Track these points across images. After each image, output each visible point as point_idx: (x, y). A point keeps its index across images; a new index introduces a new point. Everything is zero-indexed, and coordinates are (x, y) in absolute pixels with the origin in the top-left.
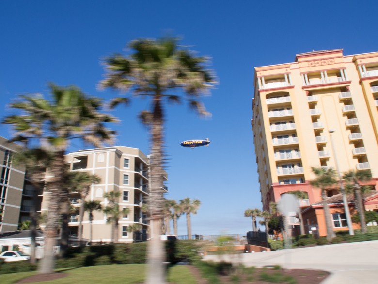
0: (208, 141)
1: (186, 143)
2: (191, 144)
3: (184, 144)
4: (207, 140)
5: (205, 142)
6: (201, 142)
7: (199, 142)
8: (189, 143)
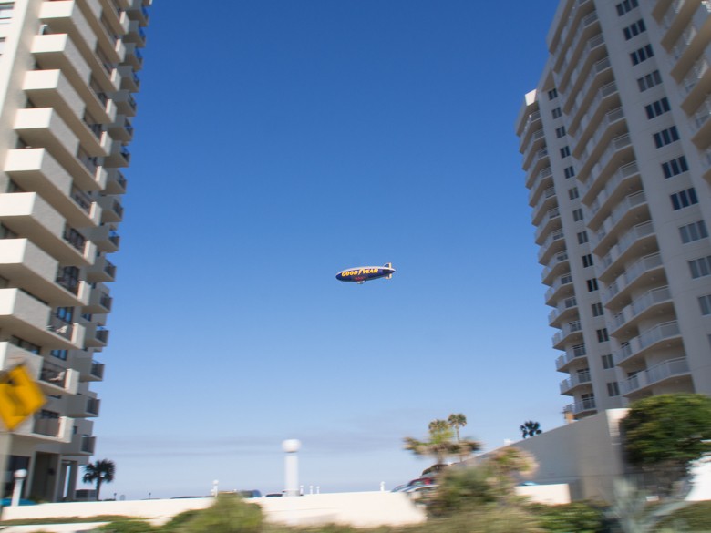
0: (390, 268)
1: (347, 274)
2: (357, 276)
3: (343, 275)
4: (388, 266)
5: (384, 270)
6: (376, 271)
7: (372, 271)
8: (352, 273)
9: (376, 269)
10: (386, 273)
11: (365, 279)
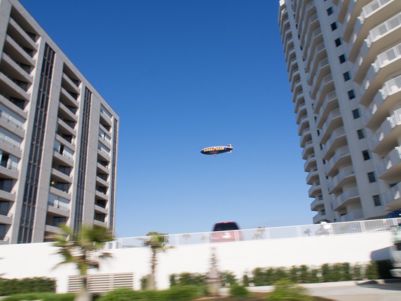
0: (231, 147)
1: (207, 150)
2: (212, 151)
3: (205, 151)
4: (229, 146)
5: (227, 148)
6: (223, 149)
7: (220, 149)
8: (209, 150)
9: (222, 148)
10: (228, 150)
11: (217, 153)
